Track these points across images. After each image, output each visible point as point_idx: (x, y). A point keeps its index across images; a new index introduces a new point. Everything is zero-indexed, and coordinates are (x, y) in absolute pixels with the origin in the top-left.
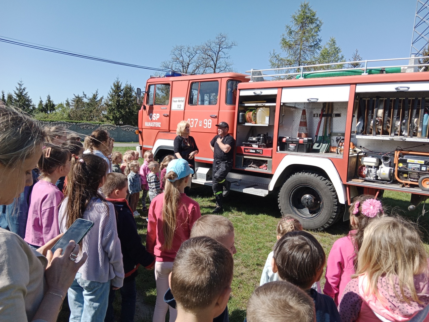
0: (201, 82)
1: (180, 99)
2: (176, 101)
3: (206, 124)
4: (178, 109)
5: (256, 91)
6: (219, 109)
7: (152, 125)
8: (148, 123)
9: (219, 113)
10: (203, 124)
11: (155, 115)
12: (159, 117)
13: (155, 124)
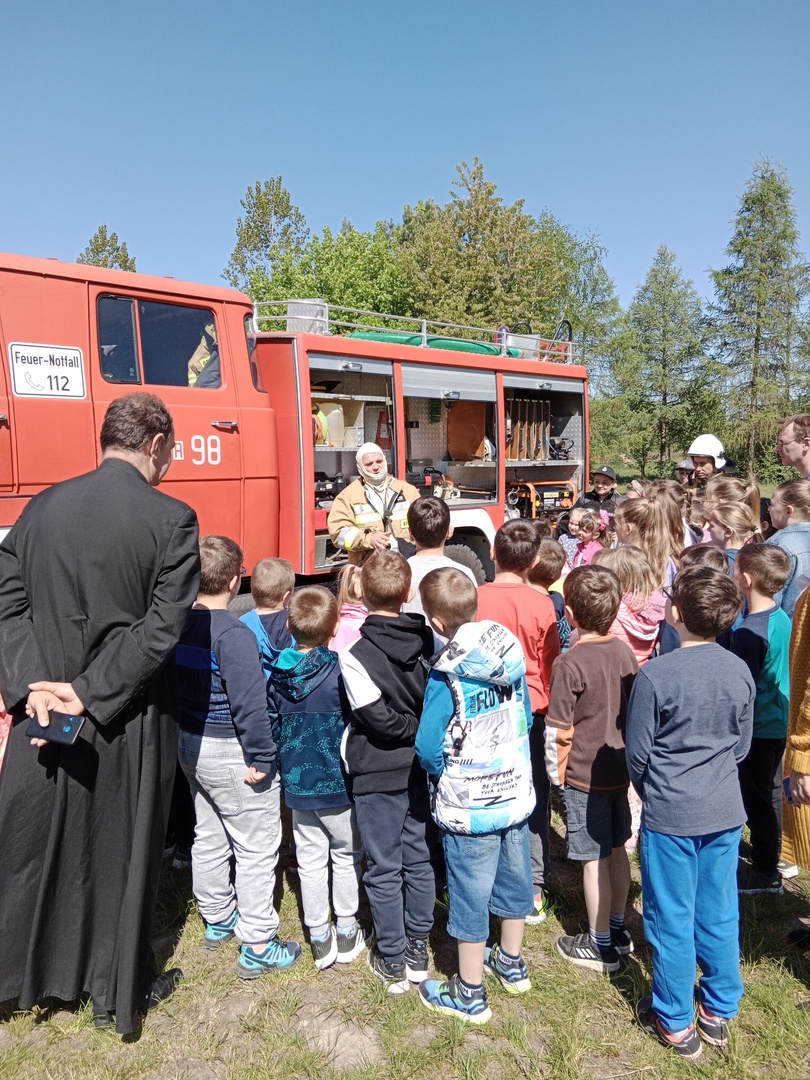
0: (140, 299)
1: (58, 354)
2: (35, 360)
3: (202, 450)
4: (55, 391)
5: (349, 363)
6: (237, 402)
9: (239, 414)
10: (189, 453)
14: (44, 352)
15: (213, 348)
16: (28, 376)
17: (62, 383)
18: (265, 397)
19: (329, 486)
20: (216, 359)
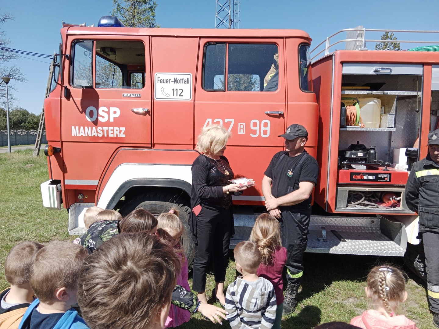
0: (230, 43)
1: (179, 77)
3: (257, 129)
4: (175, 97)
5: (378, 67)
6: (286, 99)
7: (97, 132)
8: (82, 128)
9: (286, 107)
10: (249, 130)
11: (106, 110)
12: (118, 115)
13: (107, 131)
14: (172, 77)
15: (277, 67)
16: (162, 90)
17: (179, 92)
18: (309, 95)
19: (360, 154)
20: (277, 74)
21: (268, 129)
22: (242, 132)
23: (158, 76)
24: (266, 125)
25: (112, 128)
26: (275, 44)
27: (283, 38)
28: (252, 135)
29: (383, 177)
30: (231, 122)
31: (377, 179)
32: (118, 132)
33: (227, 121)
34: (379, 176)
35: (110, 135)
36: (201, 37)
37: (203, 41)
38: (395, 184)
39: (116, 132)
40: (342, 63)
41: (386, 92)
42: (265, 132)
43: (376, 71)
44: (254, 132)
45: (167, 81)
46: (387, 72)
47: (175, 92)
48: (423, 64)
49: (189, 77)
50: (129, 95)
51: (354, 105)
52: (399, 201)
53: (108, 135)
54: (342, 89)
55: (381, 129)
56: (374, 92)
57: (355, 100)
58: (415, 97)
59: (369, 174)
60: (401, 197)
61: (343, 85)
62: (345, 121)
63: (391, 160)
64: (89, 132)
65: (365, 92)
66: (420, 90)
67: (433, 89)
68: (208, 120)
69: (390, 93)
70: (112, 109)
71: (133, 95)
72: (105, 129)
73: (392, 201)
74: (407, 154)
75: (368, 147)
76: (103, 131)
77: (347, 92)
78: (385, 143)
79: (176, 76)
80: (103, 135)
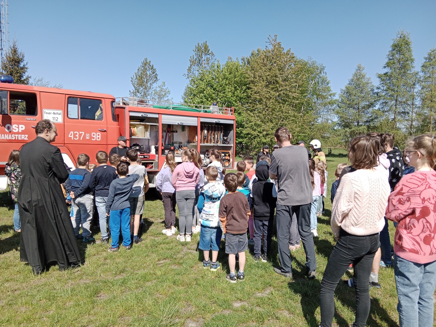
0: (80, 98)
1: (56, 112)
5: (143, 114)
6: (107, 124)
7: (12, 137)
8: (3, 135)
9: (107, 128)
10: (91, 137)
11: (17, 126)
12: (24, 128)
13: (18, 137)
14: (52, 111)
15: (101, 110)
17: (56, 119)
18: (116, 123)
19: (138, 148)
20: (102, 113)
21: (100, 137)
22: (88, 138)
23: (45, 111)
24: (99, 135)
25: (20, 135)
26: (100, 100)
27: (104, 98)
28: (92, 139)
29: (146, 156)
30: (82, 134)
31: (144, 157)
32: (24, 137)
33: (80, 133)
34: (145, 156)
35: (19, 139)
36: (66, 94)
37: (67, 96)
38: (151, 159)
39: (22, 137)
40: (129, 111)
41: (146, 123)
42: (99, 138)
43: (142, 115)
44: (94, 138)
45: (50, 113)
46: (146, 116)
47: (54, 118)
48: (159, 114)
49: (61, 112)
50: (30, 119)
51: (134, 127)
52: (153, 166)
53: (18, 139)
54: (130, 121)
55: (145, 138)
56: (142, 123)
57: (134, 126)
58: (156, 125)
59: (141, 156)
60: (153, 164)
61: (130, 119)
62: (131, 134)
63: (149, 150)
64: (7, 137)
65: (139, 123)
66: (158, 123)
67: (163, 123)
68: (71, 132)
69: (147, 124)
70: (20, 126)
71: (32, 119)
72: (17, 135)
73: (150, 166)
74: (155, 148)
75: (140, 145)
76: (15, 137)
77: (131, 123)
78: (147, 144)
79: (54, 111)
80: (15, 139)
